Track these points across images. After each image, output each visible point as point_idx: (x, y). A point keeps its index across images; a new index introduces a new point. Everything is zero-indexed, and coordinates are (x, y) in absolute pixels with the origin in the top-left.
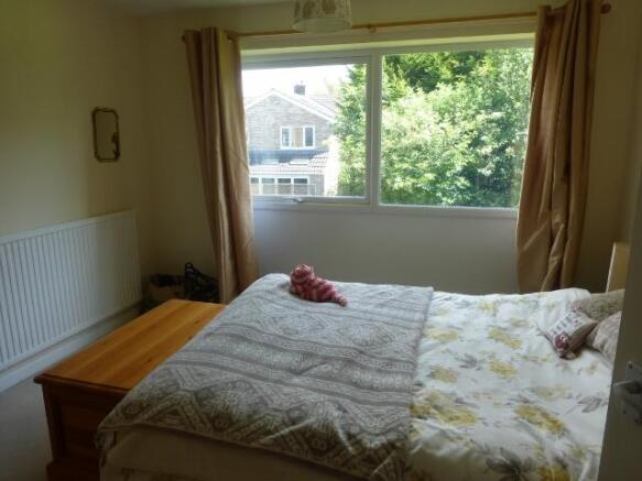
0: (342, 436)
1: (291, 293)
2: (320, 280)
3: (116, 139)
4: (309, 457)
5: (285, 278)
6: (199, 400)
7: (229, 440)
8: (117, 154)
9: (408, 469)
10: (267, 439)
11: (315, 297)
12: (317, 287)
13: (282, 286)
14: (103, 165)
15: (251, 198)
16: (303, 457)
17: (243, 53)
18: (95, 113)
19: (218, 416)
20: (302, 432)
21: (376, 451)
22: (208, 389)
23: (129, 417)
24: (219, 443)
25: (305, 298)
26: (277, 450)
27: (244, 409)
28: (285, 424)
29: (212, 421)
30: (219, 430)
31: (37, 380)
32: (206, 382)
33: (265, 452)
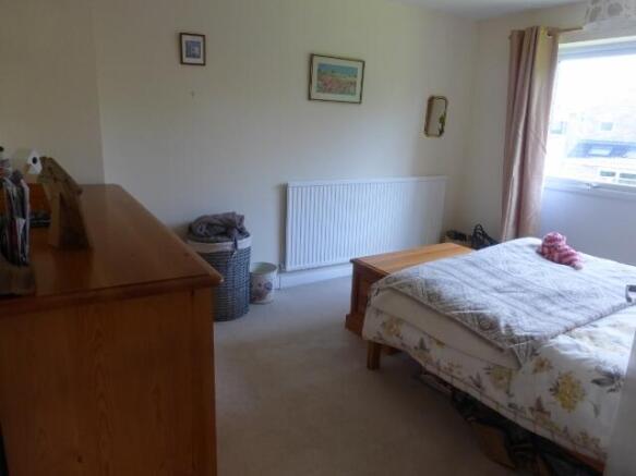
0: (502, 324)
1: (538, 252)
2: (567, 247)
3: (442, 120)
4: (476, 329)
5: (539, 242)
6: (427, 284)
7: (434, 307)
8: (441, 132)
9: (537, 355)
10: (455, 312)
11: (556, 259)
12: (561, 251)
13: (532, 246)
14: (429, 139)
15: (544, 178)
16: (473, 328)
17: (561, 46)
18: (431, 101)
19: (434, 294)
20: (478, 315)
21: (519, 338)
22: (435, 281)
23: (387, 283)
24: (429, 308)
25: (548, 259)
26: (459, 319)
27: (450, 295)
28: (470, 309)
29: (429, 295)
30: (430, 301)
31: (352, 261)
32: (435, 277)
33: (451, 319)
